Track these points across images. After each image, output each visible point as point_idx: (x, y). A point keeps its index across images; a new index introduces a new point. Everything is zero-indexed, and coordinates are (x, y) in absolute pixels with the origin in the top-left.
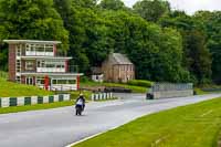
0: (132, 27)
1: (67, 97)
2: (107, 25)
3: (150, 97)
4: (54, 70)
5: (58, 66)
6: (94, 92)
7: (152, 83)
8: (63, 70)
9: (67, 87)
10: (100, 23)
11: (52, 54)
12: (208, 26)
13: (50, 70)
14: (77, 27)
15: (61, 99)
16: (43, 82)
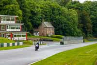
0: (53, 9)
1: (21, 43)
2: (41, 8)
3: (62, 43)
4: (15, 30)
5: (17, 28)
6: (35, 41)
7: (63, 37)
8: (20, 30)
9: (21, 38)
10: (37, 7)
11: (14, 22)
12: (91, 9)
13: (13, 30)
14: (26, 9)
15: (18, 44)
16: (9, 36)
